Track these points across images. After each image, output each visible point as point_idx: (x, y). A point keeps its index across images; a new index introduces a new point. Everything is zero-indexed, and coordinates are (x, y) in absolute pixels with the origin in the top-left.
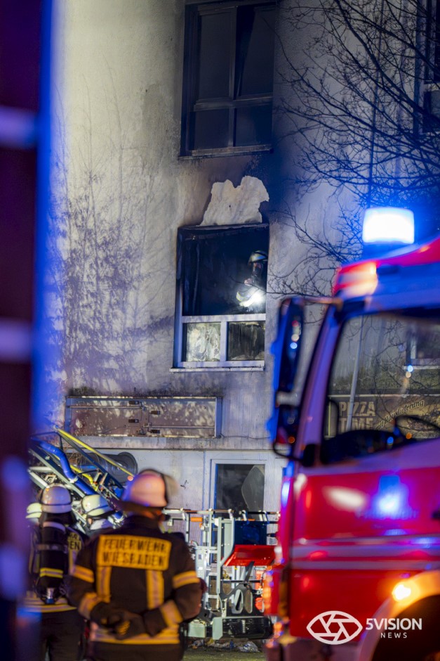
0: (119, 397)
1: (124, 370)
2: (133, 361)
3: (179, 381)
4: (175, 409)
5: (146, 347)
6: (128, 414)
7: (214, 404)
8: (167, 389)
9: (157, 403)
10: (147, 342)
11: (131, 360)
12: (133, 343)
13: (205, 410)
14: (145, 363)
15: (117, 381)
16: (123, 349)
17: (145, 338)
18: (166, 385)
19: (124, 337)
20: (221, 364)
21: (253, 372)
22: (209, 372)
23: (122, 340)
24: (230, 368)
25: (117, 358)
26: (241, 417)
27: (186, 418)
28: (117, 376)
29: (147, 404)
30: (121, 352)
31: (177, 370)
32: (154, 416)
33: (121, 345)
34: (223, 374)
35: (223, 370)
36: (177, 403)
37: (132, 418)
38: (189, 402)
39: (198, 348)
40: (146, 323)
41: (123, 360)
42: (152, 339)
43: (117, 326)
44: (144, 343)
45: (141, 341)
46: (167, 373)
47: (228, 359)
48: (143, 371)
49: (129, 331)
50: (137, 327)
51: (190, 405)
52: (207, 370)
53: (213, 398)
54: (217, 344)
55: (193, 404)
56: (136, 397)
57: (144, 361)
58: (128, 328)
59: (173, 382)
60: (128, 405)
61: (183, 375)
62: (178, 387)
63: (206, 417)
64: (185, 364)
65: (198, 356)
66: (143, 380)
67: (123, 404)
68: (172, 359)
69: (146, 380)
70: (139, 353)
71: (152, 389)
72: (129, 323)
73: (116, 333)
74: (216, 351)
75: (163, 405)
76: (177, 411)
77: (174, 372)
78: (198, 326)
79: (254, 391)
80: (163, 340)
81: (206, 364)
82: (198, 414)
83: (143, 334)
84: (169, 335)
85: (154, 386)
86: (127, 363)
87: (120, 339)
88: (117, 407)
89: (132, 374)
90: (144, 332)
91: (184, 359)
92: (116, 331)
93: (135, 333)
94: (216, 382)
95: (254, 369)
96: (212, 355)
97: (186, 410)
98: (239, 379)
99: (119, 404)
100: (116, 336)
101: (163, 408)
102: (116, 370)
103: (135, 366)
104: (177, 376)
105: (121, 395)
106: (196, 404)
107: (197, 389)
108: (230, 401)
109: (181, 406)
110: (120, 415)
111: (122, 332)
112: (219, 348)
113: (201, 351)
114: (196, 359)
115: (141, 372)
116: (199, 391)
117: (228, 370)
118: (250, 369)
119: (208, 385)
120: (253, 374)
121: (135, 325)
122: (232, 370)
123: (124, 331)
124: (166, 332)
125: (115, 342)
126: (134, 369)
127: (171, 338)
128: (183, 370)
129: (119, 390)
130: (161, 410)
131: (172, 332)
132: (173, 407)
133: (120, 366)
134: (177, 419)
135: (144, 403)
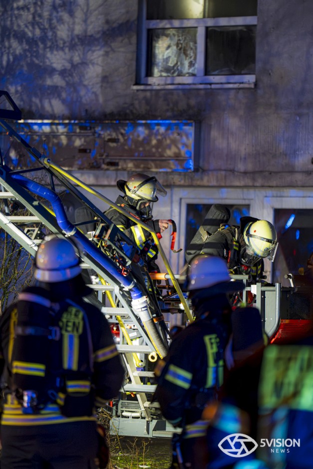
0: (67, 121)
1: (73, 87)
2: (84, 76)
3: (144, 102)
4: (138, 136)
5: (100, 59)
6: (78, 143)
7: (190, 130)
8: (128, 111)
9: (116, 129)
10: (101, 52)
11: (82, 76)
12: (84, 54)
13: (178, 137)
14: (99, 79)
15: (64, 101)
16: (71, 61)
17: (98, 48)
18: (126, 106)
19: (72, 47)
20: (198, 80)
21: (240, 89)
22: (183, 90)
23: (69, 50)
24: (211, 84)
25: (63, 73)
26: (225, 145)
27: (153, 147)
28: (64, 95)
29: (102, 130)
30: (68, 66)
31: (142, 87)
32: (112, 145)
33: (68, 57)
34: (202, 92)
35: (202, 86)
36: (140, 129)
37: (82, 147)
38: (157, 128)
39: (167, 60)
40: (100, 29)
41: (71, 75)
42: (109, 49)
43: (63, 32)
44: (97, 55)
45: (93, 51)
47: (207, 72)
48: (97, 89)
49: (79, 39)
50: (89, 33)
51: (158, 130)
52: (180, 87)
53: (189, 122)
54: (192, 54)
55: (162, 130)
57: (97, 76)
58: (78, 36)
59: (136, 102)
60: (78, 130)
61: (148, 94)
62: (142, 109)
63: (180, 146)
64: (151, 80)
65: (167, 70)
66: (97, 100)
67: (71, 130)
68: (134, 74)
69: (101, 100)
70: (91, 66)
71: (108, 111)
72: (78, 29)
73: (61, 42)
74: (191, 64)
75: (123, 131)
76: (141, 138)
77: (138, 90)
78: (168, 32)
79: (241, 112)
80: (122, 49)
81: (179, 80)
82: (168, 142)
83: (96, 43)
84: (130, 44)
85: (111, 107)
86: (76, 79)
87: (67, 50)
88: (62, 134)
89: (83, 92)
90: (97, 40)
91: (149, 73)
92: (62, 39)
93: (86, 41)
94: (193, 102)
95: (242, 86)
96: (186, 69)
97: (153, 138)
98: (222, 98)
99: (65, 130)
100: (62, 45)
101: (122, 134)
102: (62, 87)
103: (86, 83)
104: (141, 95)
105: (70, 119)
106: (167, 130)
107: (167, 110)
108: (210, 125)
109: (147, 132)
110: (68, 144)
111: (69, 40)
112: (195, 59)
113: (171, 64)
114: (164, 74)
115: (95, 90)
116: (169, 114)
117: (209, 86)
118: (236, 86)
119: (182, 105)
120: (241, 92)
121: (86, 31)
122: (213, 86)
123: (72, 39)
124: (126, 40)
125: (61, 53)
126: (85, 86)
127: (133, 48)
128: (149, 87)
129: (67, 112)
130: (120, 137)
131: (134, 40)
132: (136, 134)
133: (68, 83)
134: (141, 149)
135: (98, 129)
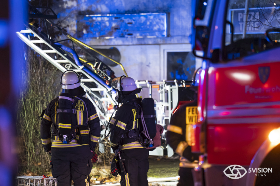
6: (114, 25)
9: (130, 18)
13: (159, 21)
15: (107, 6)
18: (135, 7)
28: (107, 2)
29: (125, 18)
32: (129, 25)
36: (142, 17)
37: (116, 27)
51: (149, 18)
60: (114, 19)
62: (143, 8)
63: (160, 25)
67: (111, 19)
69: (124, 4)
71: (127, 9)
76: (142, 22)
79: (187, 8)
82: (155, 23)
88: (107, 21)
89: (115, 1)
94: (165, 4)
98: (178, 2)
106: (153, 18)
108: (174, 15)
109: (145, 19)
110: (109, 26)
119: (160, 6)
129: (108, 11)
130: (133, 22)
134: (142, 27)
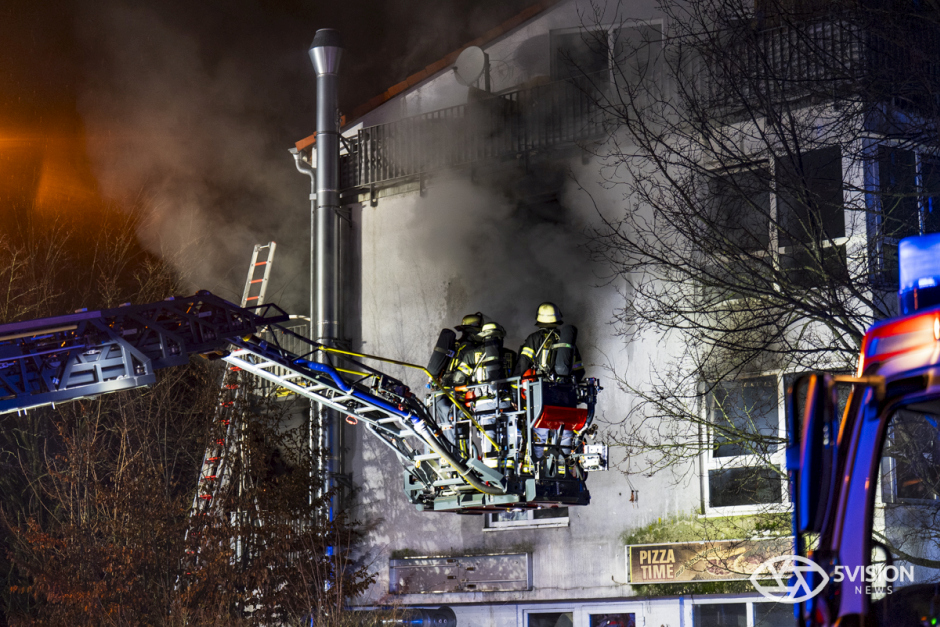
0: (438, 556)
1: (442, 532)
2: (449, 523)
3: (492, 540)
4: (489, 565)
6: (447, 572)
7: (525, 558)
8: (481, 547)
9: (473, 560)
11: (447, 523)
13: (517, 565)
14: (460, 525)
15: (436, 542)
18: (479, 543)
20: (529, 522)
21: (559, 528)
22: (519, 530)
24: (538, 525)
25: (434, 522)
26: (550, 569)
27: (500, 572)
28: (436, 537)
29: (464, 561)
30: (438, 516)
31: (490, 530)
32: (470, 572)
34: (532, 531)
36: (491, 560)
37: (451, 575)
38: (502, 558)
41: (440, 523)
46: (481, 533)
47: (535, 517)
48: (459, 531)
51: (502, 561)
52: (517, 528)
53: (524, 553)
55: (506, 559)
56: (453, 556)
57: (459, 523)
59: (487, 541)
60: (447, 563)
61: (495, 534)
64: (496, 524)
65: (508, 516)
66: (459, 541)
67: (442, 563)
68: (484, 520)
69: (462, 540)
71: (467, 548)
75: (478, 562)
76: (491, 566)
77: (486, 532)
79: (562, 544)
81: (516, 523)
82: (511, 568)
85: (470, 544)
86: (445, 526)
88: (436, 565)
91: (495, 518)
94: (526, 539)
95: (559, 525)
97: (500, 566)
98: (546, 535)
99: (438, 563)
101: (477, 564)
102: (434, 532)
103: (451, 528)
104: (490, 535)
105: (440, 554)
106: (508, 560)
107: (509, 545)
108: (539, 555)
109: (495, 562)
110: (440, 573)
114: (506, 519)
115: (457, 533)
116: (510, 547)
117: (537, 527)
118: (556, 526)
119: (519, 541)
120: (559, 530)
122: (540, 527)
126: (450, 530)
128: (494, 529)
129: (438, 550)
132: (487, 563)
133: (438, 529)
134: (492, 574)
135: (460, 561)
